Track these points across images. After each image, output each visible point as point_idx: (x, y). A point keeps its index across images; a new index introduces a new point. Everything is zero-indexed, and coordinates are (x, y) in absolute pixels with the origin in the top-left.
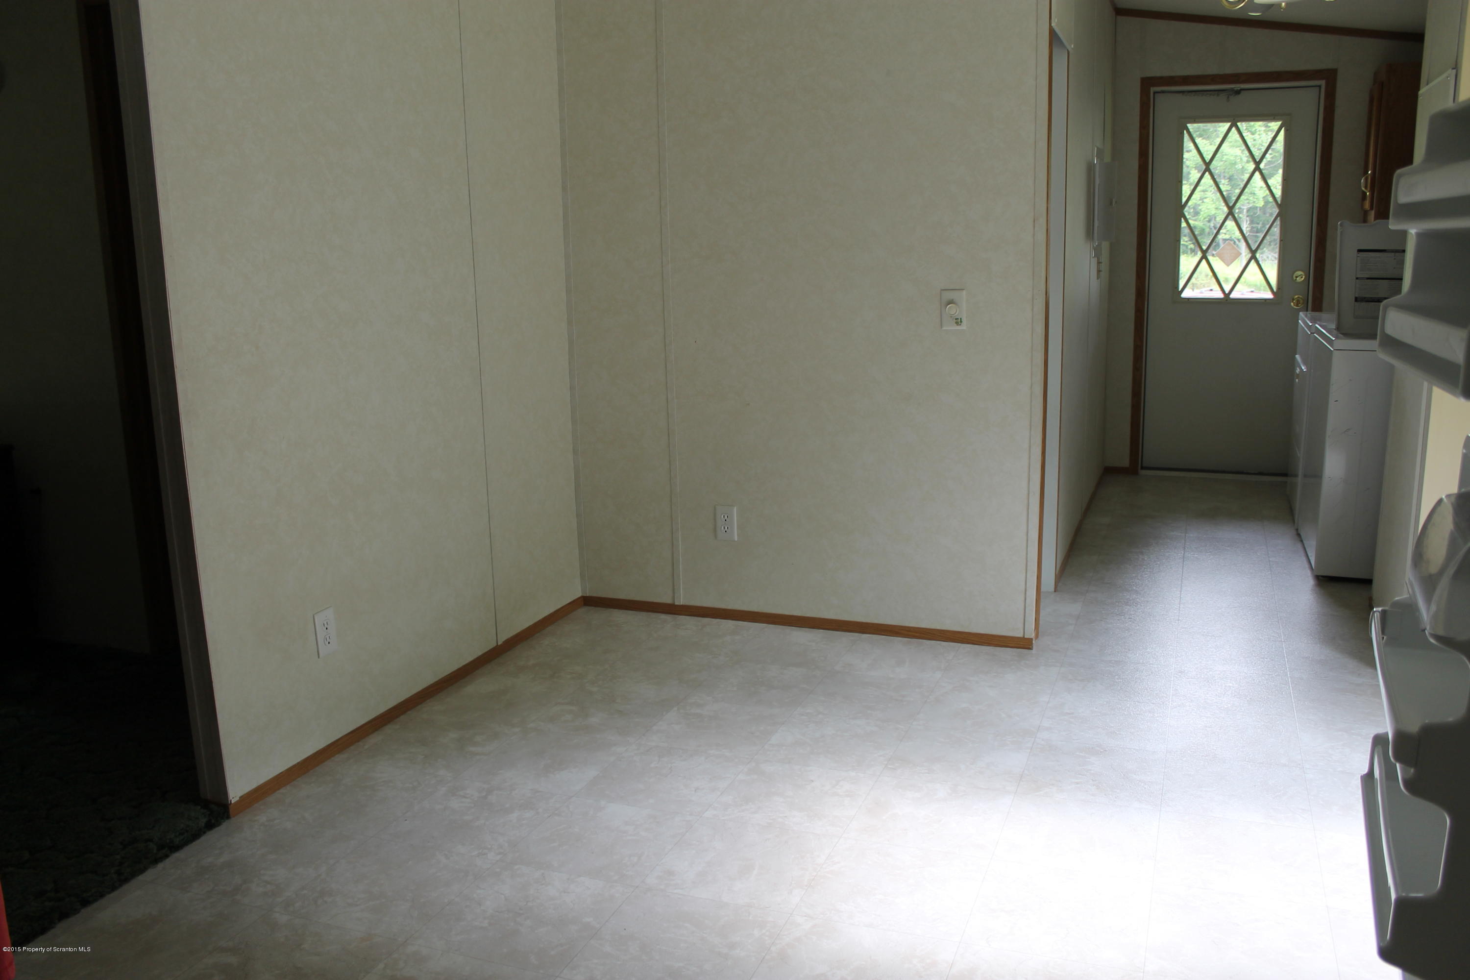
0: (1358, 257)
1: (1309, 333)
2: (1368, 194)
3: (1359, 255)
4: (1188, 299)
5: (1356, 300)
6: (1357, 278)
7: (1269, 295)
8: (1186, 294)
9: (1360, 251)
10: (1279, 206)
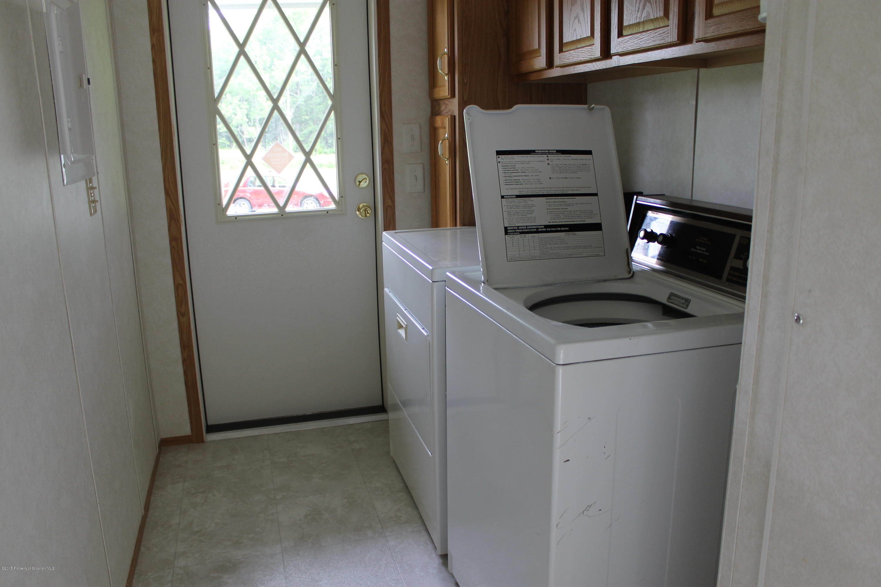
0: (499, 162)
1: (431, 282)
2: (446, 78)
3: (499, 160)
4: (236, 217)
5: (507, 231)
6: (503, 197)
7: (333, 206)
8: (232, 211)
9: (499, 153)
10: (332, 97)
